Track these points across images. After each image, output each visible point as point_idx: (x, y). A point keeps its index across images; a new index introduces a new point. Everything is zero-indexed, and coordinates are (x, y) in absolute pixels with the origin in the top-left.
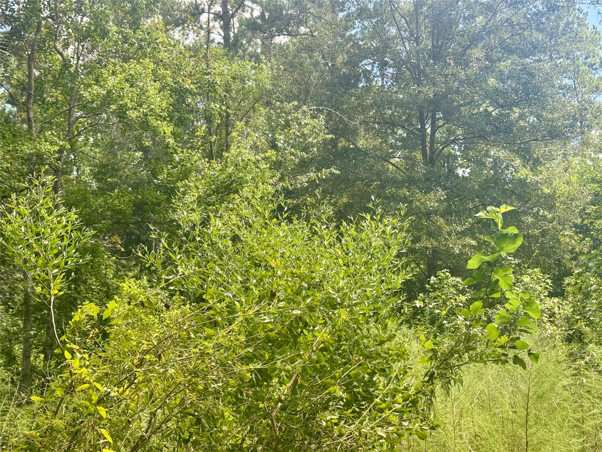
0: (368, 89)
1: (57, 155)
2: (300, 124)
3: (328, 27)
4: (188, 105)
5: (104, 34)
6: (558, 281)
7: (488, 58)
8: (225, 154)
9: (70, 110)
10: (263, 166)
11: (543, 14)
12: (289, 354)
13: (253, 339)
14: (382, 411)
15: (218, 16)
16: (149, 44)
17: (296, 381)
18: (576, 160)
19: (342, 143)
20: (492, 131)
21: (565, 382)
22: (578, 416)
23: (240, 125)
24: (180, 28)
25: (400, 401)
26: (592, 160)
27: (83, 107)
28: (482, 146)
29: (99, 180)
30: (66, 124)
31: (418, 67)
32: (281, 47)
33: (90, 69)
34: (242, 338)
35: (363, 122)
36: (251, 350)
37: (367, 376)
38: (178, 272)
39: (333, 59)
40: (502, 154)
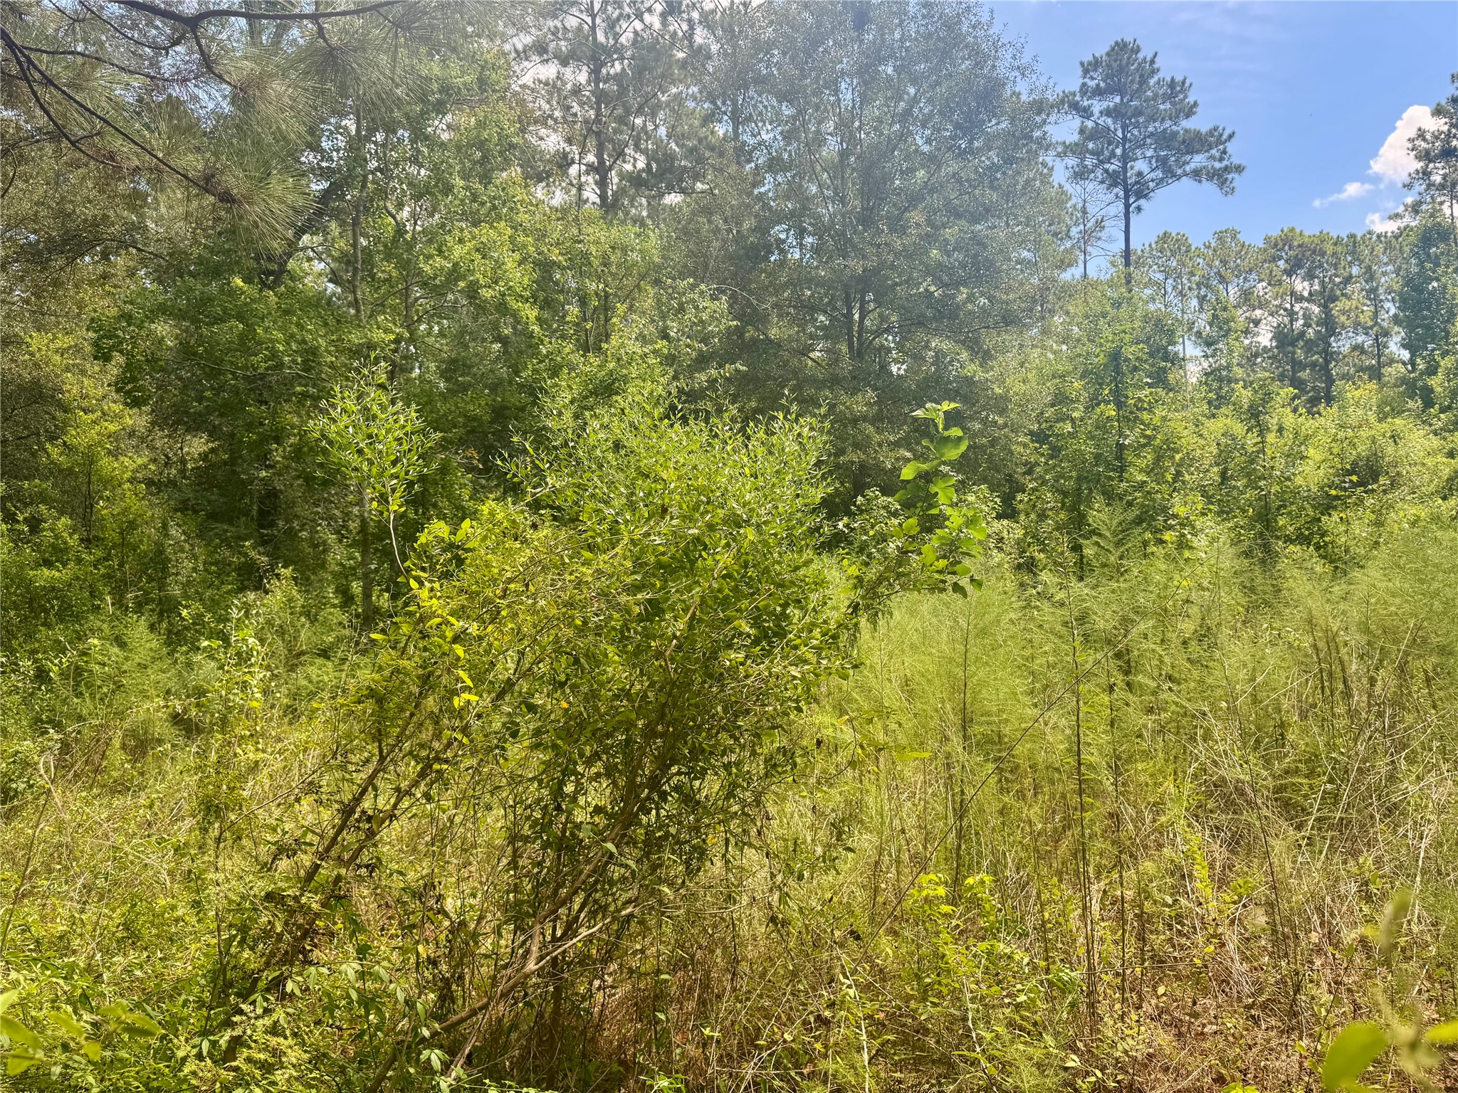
0: (782, 263)
1: (393, 346)
2: (696, 308)
3: (731, 182)
4: (556, 283)
5: (448, 189)
6: (1008, 500)
7: (929, 222)
8: (604, 346)
9: (407, 289)
10: (651, 361)
11: (998, 168)
12: (685, 582)
13: (641, 565)
14: (796, 647)
15: (591, 168)
16: (504, 203)
17: (694, 613)
18: (1036, 353)
19: (750, 333)
20: (934, 317)
21: (1013, 615)
22: (1028, 652)
23: (621, 308)
24: (544, 184)
25: (819, 636)
26: (1055, 353)
27: (424, 285)
28: (921, 335)
29: (447, 380)
30: (402, 307)
31: (844, 234)
32: (672, 208)
33: (431, 236)
34: (629, 564)
35: (776, 305)
36: (638, 577)
37: (779, 609)
38: (547, 484)
39: (739, 224)
40: (946, 345)
